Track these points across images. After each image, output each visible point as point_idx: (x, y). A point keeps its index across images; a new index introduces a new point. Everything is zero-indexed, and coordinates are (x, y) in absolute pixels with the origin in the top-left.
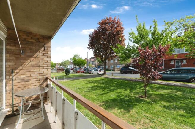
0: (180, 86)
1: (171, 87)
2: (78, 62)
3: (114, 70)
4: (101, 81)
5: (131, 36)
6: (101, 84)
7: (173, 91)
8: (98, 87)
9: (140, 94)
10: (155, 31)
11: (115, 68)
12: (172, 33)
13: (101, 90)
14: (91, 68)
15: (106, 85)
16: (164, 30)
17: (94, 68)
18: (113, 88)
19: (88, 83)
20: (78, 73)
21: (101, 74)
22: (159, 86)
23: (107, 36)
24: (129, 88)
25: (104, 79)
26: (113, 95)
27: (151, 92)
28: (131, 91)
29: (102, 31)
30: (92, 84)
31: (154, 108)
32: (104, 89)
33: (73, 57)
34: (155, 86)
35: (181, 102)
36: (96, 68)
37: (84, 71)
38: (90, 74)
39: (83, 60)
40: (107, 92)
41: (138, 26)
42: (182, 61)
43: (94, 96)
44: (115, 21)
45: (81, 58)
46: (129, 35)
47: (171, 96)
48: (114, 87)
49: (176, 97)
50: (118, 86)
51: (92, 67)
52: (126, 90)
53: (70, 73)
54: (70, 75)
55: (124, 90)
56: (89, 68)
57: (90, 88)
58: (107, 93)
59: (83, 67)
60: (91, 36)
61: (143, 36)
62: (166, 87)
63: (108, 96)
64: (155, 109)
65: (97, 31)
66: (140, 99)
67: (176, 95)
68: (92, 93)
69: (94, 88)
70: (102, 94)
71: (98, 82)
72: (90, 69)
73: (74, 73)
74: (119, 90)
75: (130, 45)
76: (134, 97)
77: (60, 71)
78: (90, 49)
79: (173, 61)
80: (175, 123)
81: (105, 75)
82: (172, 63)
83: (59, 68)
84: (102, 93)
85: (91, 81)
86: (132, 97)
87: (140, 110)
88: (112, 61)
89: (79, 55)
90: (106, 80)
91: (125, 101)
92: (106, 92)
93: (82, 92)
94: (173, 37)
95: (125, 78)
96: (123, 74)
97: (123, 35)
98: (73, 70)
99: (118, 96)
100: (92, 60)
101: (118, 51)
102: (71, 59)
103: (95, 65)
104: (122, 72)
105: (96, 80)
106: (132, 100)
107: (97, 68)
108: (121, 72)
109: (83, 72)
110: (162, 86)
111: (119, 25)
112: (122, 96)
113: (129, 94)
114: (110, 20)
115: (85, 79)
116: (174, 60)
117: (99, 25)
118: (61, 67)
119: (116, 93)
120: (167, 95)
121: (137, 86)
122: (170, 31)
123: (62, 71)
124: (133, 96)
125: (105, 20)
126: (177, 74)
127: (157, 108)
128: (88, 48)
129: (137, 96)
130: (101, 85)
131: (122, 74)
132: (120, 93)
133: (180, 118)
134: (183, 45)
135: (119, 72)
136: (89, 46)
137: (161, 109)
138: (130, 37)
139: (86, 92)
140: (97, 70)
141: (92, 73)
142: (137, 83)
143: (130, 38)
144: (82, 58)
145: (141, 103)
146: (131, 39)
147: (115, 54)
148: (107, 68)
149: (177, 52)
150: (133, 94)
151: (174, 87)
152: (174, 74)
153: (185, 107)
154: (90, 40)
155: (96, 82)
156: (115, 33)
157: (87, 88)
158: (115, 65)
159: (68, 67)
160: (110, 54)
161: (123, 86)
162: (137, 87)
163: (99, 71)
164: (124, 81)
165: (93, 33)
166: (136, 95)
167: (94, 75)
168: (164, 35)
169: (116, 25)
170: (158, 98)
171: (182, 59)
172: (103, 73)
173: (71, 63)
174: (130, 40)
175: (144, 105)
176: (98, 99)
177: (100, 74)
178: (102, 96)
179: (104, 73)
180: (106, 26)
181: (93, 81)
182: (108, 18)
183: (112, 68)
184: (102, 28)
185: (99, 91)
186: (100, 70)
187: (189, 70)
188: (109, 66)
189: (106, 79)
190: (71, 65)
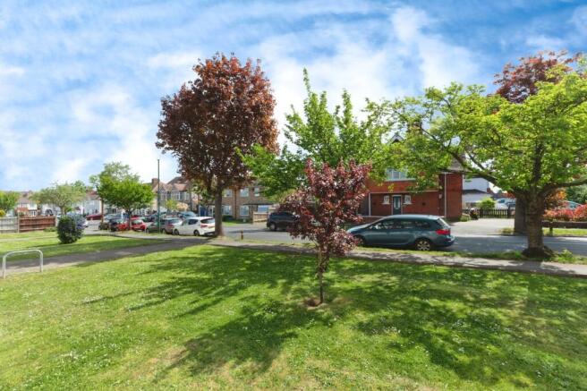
0: (397, 261)
1: (381, 266)
2: (122, 192)
3: (250, 220)
4: (201, 259)
5: (291, 126)
6: (199, 270)
7: (384, 276)
8: (185, 282)
9: (308, 296)
10: (347, 121)
11: (255, 213)
12: (381, 133)
13: (193, 296)
14: (173, 214)
15: (215, 272)
16: (366, 120)
17: (185, 213)
18: (236, 281)
19: (150, 272)
20: (119, 233)
21: (206, 235)
22: (356, 263)
23: (222, 113)
24: (283, 278)
25: (211, 254)
26: (229, 310)
27: (337, 285)
28: (286, 290)
29: (208, 96)
30: (167, 276)
31: (337, 336)
32: (204, 291)
33: (100, 173)
34: (347, 264)
35: (396, 304)
36: (192, 213)
37: (148, 225)
38: (168, 233)
39: (139, 186)
40: (214, 299)
41: (308, 101)
42: (404, 198)
43: (162, 324)
44: (247, 74)
45: (136, 178)
46: (288, 123)
47: (378, 291)
48: (240, 277)
49: (387, 291)
50: (253, 273)
51: (180, 210)
52: (273, 284)
53: (79, 234)
54: (79, 241)
55: (269, 288)
56: (169, 213)
57: (153, 290)
58: (215, 303)
59: (146, 210)
60: (170, 107)
61: (320, 129)
62: (370, 265)
63: (212, 314)
64: (340, 338)
65: (189, 92)
66: (306, 310)
67: (387, 287)
68: (158, 309)
69: (170, 291)
70: (194, 312)
71: (190, 264)
72: (169, 218)
73: (102, 232)
74: (252, 290)
75: (288, 149)
76: (291, 306)
77: (33, 226)
78: (168, 149)
79: (387, 197)
80: (378, 374)
81: (219, 237)
82: (387, 202)
83: (33, 216)
84: (196, 305)
85: (165, 264)
86: (288, 306)
87: (300, 351)
88: (244, 192)
89: (127, 166)
90: (221, 255)
91: (263, 326)
92: (209, 301)
93: (114, 312)
94: (384, 141)
95: (278, 243)
96: (275, 230)
97: (272, 118)
98: (98, 222)
99: (245, 311)
100: (181, 187)
101: (254, 166)
102: (92, 180)
103: (190, 204)
104: (273, 227)
105: (184, 258)
106: (283, 319)
107: (196, 212)
108: (268, 225)
109: (143, 229)
110: (362, 264)
111: (261, 87)
112: (260, 307)
113: (279, 300)
114: (233, 65)
115: (143, 254)
116: (390, 195)
117: (196, 76)
118: (45, 208)
119: (242, 300)
120: (369, 291)
121: (306, 268)
122: (378, 127)
123: (48, 225)
124: (290, 302)
125: (218, 64)
126: (393, 230)
127: (345, 332)
128: (159, 145)
129: (300, 302)
130: (198, 276)
131: (272, 230)
132: (253, 300)
133: (389, 355)
134: (402, 163)
135: (264, 225)
136: (161, 141)
137: (353, 334)
138: (289, 127)
139: (133, 309)
140: (195, 222)
141: (176, 232)
142: (308, 259)
143: (288, 130)
144: (140, 179)
145: (308, 325)
146: (293, 134)
147: (250, 173)
148: (231, 214)
149: (395, 177)
150: (289, 296)
151: (386, 264)
152: (388, 231)
153: (402, 317)
154: (163, 118)
155: (182, 264)
156: (249, 110)
157: (140, 295)
158: (254, 205)
159: (78, 209)
160: (236, 171)
161: (268, 271)
162: (305, 271)
163: (199, 223)
164: (273, 256)
165: (175, 97)
166: (297, 300)
167: (182, 238)
168: (367, 133)
169: (252, 86)
170: (350, 302)
171: (404, 194)
172: (213, 229)
173: (95, 193)
174: (287, 135)
175: (313, 332)
176: (175, 335)
177: (202, 233)
178: (193, 316)
179: (218, 232)
180: (219, 83)
181: (172, 261)
182: (228, 58)
183: (245, 212)
184: (206, 87)
185: (185, 302)
186: (203, 221)
187: (413, 221)
188: (236, 208)
189: (220, 251)
190: (93, 203)
